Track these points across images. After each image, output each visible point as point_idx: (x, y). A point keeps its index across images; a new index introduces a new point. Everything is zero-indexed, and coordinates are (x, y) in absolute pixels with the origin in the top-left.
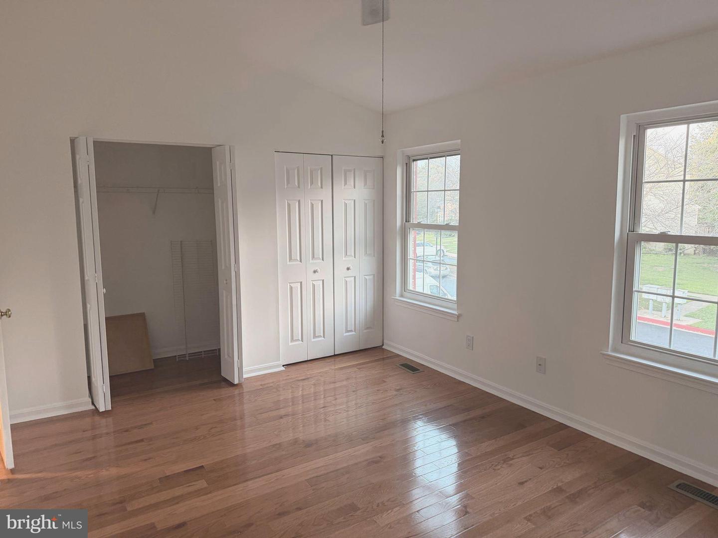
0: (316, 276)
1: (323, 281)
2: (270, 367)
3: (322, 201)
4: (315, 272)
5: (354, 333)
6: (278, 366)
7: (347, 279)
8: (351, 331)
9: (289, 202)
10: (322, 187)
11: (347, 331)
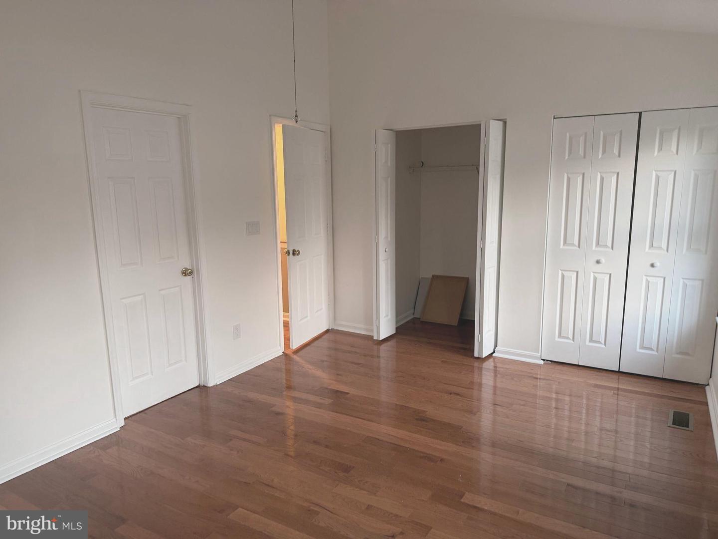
0: (598, 268)
1: (610, 275)
2: (526, 356)
3: (618, 173)
4: (598, 262)
5: (655, 353)
6: (536, 358)
7: (649, 278)
8: (651, 349)
9: (569, 175)
10: (619, 156)
11: (642, 347)
